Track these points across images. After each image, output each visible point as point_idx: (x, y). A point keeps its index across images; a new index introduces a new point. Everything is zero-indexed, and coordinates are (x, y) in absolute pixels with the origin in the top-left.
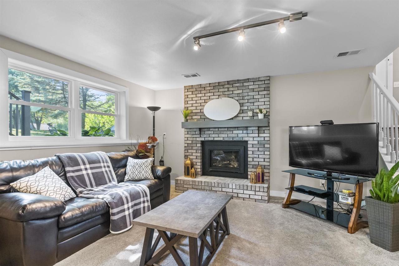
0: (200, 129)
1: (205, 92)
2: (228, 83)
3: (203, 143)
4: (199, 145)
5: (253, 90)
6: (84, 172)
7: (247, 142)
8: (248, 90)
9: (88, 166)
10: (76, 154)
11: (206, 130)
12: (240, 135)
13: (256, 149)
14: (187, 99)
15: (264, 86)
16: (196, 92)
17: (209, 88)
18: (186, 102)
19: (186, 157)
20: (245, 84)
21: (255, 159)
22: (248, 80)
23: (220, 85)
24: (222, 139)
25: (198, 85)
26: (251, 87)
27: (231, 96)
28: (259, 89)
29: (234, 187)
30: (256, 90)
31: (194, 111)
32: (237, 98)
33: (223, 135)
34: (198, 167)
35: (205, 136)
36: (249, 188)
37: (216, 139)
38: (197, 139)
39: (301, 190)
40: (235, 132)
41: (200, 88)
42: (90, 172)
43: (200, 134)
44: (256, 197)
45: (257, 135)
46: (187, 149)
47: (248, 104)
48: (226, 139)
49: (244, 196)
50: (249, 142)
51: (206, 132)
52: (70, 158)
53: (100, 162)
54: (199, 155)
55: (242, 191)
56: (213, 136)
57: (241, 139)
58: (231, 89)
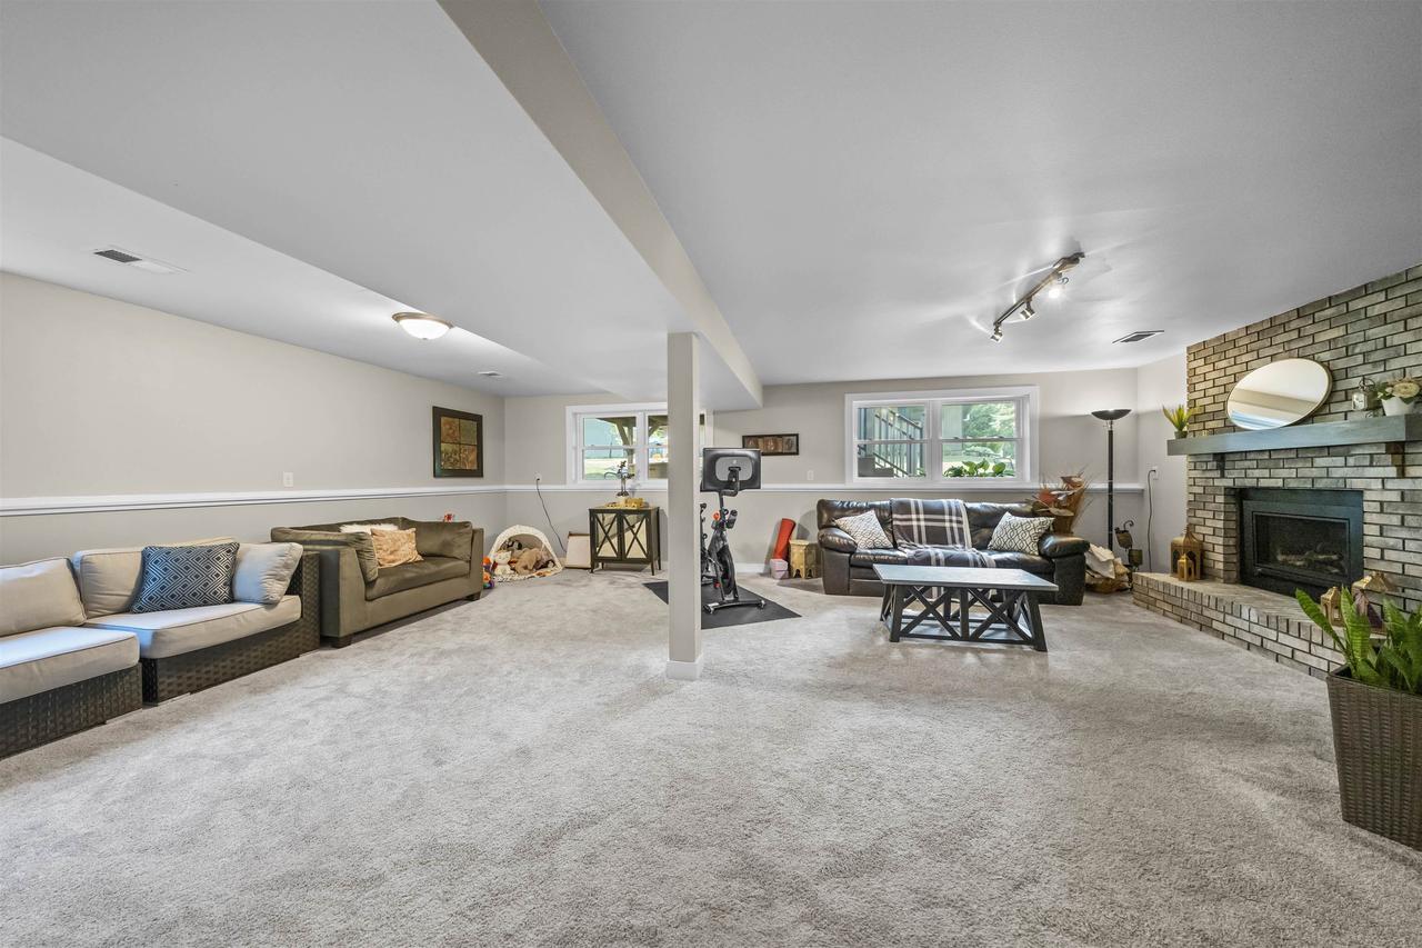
0: (1220, 457)
1: (1235, 352)
2: (1300, 313)
3: (1229, 491)
4: (1220, 499)
5: (1384, 319)
7: (1360, 492)
8: (1366, 323)
9: (922, 516)
10: (912, 500)
11: (1237, 457)
12: (1337, 472)
13: (1396, 520)
14: (1194, 380)
16: (1214, 358)
17: (1246, 341)
18: (1192, 388)
19: (1189, 529)
20: (1357, 304)
21: (1389, 555)
22: (1365, 290)
23: (1275, 325)
24: (1279, 483)
25: (1218, 338)
26: (1377, 310)
27: (1309, 351)
28: (1408, 311)
30: (1396, 316)
31: (1209, 409)
32: (1326, 356)
33: (1284, 473)
34: (1218, 558)
35: (1235, 474)
36: (1293, 630)
37: (1264, 483)
38: (1217, 482)
40: (1319, 462)
41: (1224, 344)
42: (923, 523)
43: (1222, 469)
44: (1313, 662)
45: (1392, 471)
46: (1192, 507)
47: (1363, 370)
48: (1293, 484)
49: (1277, 648)
50: (1367, 496)
51: (1239, 464)
52: (901, 504)
53: (943, 513)
54: (1220, 524)
55: (1272, 634)
56: (1257, 473)
57: (1341, 485)
58: (1310, 330)
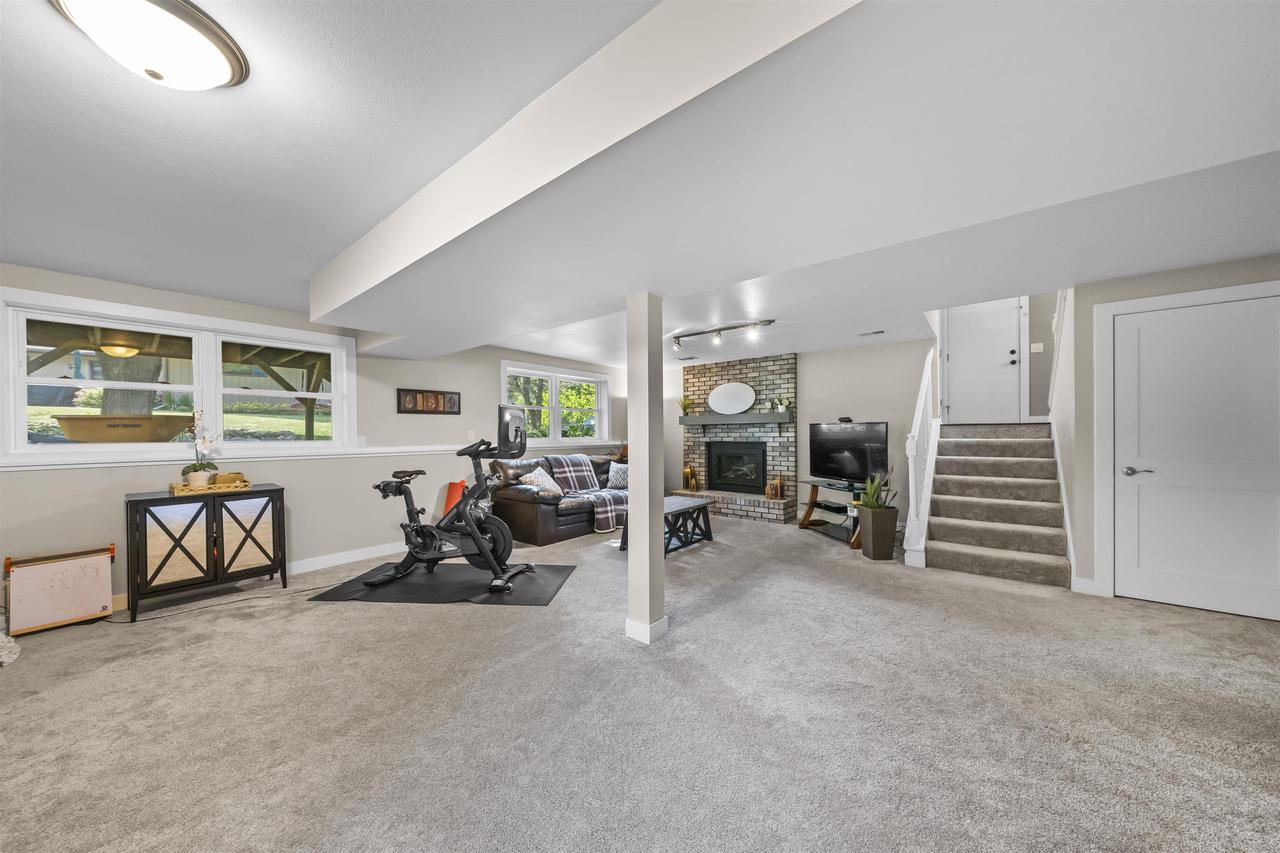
0: (704, 427)
1: (710, 375)
2: (740, 362)
3: (709, 445)
4: (703, 448)
5: (773, 372)
6: (569, 474)
7: (765, 443)
8: (766, 373)
9: (571, 469)
10: (560, 456)
11: (711, 427)
12: (756, 434)
13: (778, 454)
14: (687, 385)
15: (787, 367)
16: (698, 375)
17: (716, 370)
18: (686, 389)
19: (686, 464)
20: (763, 364)
21: (776, 468)
22: (766, 359)
23: (730, 365)
24: (732, 440)
25: (701, 366)
26: (770, 368)
27: (744, 380)
28: (780, 372)
29: (743, 503)
30: (777, 372)
31: (696, 401)
32: (752, 384)
33: (734, 435)
34: (702, 478)
35: (711, 435)
36: (761, 505)
37: (725, 440)
38: (701, 440)
39: (828, 508)
40: (749, 430)
41: (704, 370)
42: (573, 474)
43: (704, 432)
44: (770, 516)
45: (778, 434)
46: (687, 453)
47: (767, 392)
48: (738, 440)
49: (754, 514)
50: (768, 444)
51: (712, 431)
52: (556, 460)
53: (581, 465)
54: (703, 461)
55: (752, 509)
56: (722, 435)
57: (757, 440)
58: (745, 371)
